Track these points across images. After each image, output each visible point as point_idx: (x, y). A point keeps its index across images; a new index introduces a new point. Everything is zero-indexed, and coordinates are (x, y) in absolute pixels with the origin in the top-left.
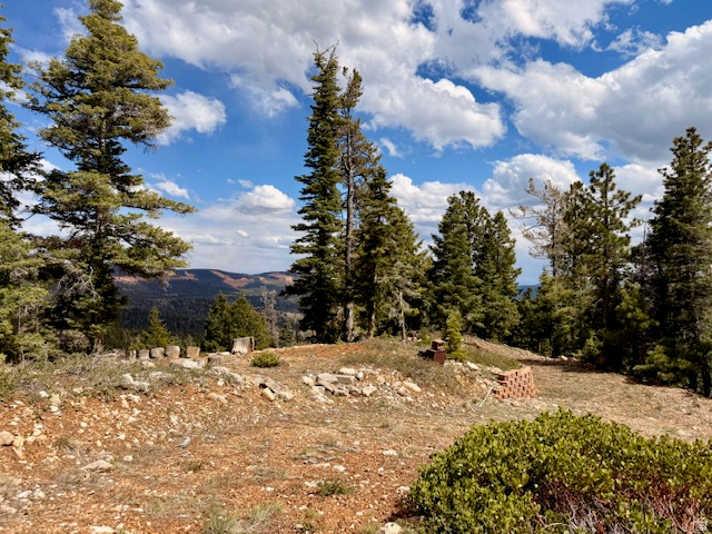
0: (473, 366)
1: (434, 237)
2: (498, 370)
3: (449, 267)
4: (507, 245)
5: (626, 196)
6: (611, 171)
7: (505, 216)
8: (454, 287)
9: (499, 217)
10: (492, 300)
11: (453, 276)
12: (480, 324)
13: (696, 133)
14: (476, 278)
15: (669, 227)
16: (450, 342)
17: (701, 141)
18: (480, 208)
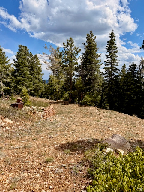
0: (34, 107)
1: (14, 60)
2: (43, 108)
3: (20, 71)
4: (39, 66)
5: (77, 49)
6: (73, 40)
7: (38, 56)
8: (23, 79)
9: (36, 56)
10: (36, 83)
11: (22, 75)
12: (33, 92)
13: (92, 33)
14: (30, 76)
15: (88, 59)
16: (24, 99)
17: (93, 36)
18: (29, 53)
